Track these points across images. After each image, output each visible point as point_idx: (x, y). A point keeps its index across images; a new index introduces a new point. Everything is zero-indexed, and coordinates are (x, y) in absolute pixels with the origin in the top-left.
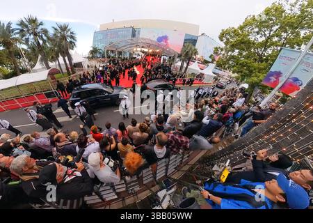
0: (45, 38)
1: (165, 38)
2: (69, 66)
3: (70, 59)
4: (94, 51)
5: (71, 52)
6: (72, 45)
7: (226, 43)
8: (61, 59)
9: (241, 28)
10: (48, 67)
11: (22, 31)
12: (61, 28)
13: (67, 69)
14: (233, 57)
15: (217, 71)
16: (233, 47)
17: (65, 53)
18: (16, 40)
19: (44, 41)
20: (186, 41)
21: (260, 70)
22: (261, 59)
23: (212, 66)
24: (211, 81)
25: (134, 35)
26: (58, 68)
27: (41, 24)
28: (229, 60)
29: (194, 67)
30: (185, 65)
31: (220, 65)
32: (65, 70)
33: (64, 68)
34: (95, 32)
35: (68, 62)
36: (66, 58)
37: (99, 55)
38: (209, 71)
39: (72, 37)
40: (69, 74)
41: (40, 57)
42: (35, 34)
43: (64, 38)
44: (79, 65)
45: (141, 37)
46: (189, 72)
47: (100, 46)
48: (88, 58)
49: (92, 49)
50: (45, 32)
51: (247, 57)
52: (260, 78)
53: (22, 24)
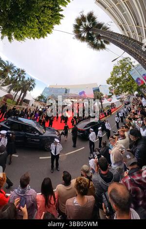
0: (21, 79)
1: (83, 92)
2: (21, 99)
3: (25, 95)
4: (41, 97)
5: (28, 92)
6: (31, 89)
7: (112, 84)
8: (20, 92)
9: (112, 76)
10: (9, 92)
11: (16, 71)
12: (31, 80)
13: (18, 100)
14: (119, 87)
15: (119, 97)
16: (115, 83)
17: (24, 91)
18: (11, 72)
19: (20, 80)
20: (94, 91)
21: (133, 83)
22: (128, 80)
23: (114, 96)
24: (120, 104)
25: (66, 92)
26: (14, 96)
27: (25, 74)
28: (118, 89)
29: (106, 102)
30: (100, 103)
31: (117, 94)
32: (16, 100)
33: (17, 98)
34: (46, 88)
35: (22, 96)
36: (23, 94)
37: (43, 100)
38: (115, 100)
39: (33, 85)
40: (17, 104)
41: (11, 84)
42: (19, 76)
43: (29, 84)
44: (27, 102)
45: (70, 93)
46: (105, 107)
47: (46, 95)
48: (36, 100)
49: (40, 95)
50: (24, 77)
51: (123, 83)
52: (136, 85)
53: (19, 70)
